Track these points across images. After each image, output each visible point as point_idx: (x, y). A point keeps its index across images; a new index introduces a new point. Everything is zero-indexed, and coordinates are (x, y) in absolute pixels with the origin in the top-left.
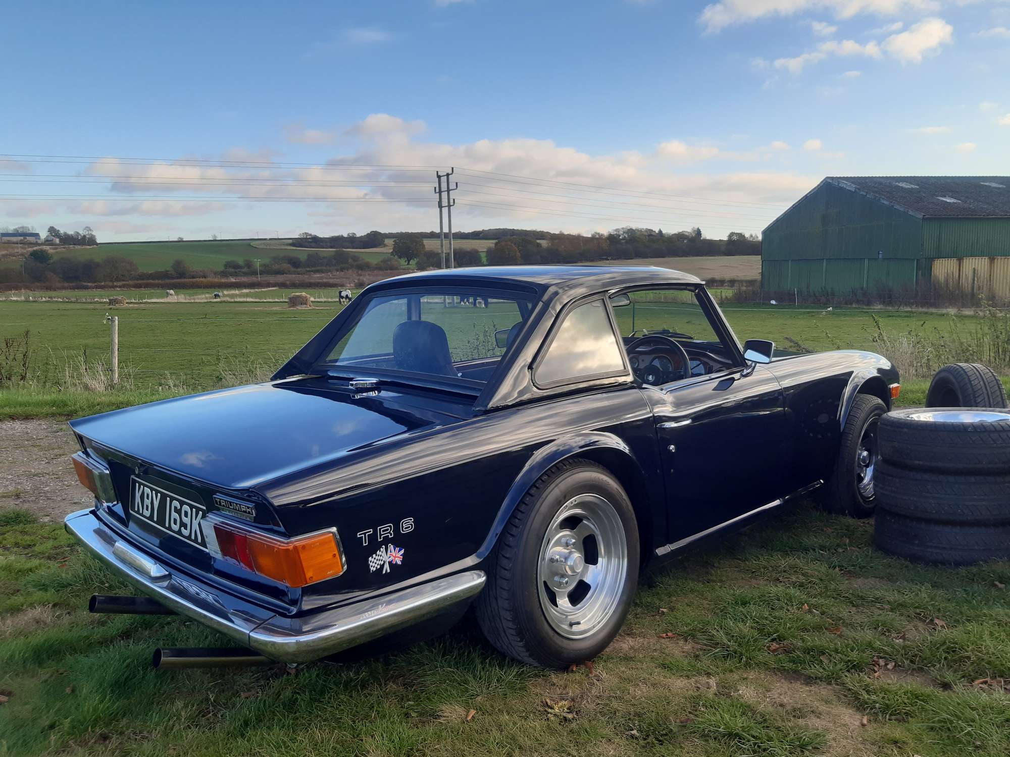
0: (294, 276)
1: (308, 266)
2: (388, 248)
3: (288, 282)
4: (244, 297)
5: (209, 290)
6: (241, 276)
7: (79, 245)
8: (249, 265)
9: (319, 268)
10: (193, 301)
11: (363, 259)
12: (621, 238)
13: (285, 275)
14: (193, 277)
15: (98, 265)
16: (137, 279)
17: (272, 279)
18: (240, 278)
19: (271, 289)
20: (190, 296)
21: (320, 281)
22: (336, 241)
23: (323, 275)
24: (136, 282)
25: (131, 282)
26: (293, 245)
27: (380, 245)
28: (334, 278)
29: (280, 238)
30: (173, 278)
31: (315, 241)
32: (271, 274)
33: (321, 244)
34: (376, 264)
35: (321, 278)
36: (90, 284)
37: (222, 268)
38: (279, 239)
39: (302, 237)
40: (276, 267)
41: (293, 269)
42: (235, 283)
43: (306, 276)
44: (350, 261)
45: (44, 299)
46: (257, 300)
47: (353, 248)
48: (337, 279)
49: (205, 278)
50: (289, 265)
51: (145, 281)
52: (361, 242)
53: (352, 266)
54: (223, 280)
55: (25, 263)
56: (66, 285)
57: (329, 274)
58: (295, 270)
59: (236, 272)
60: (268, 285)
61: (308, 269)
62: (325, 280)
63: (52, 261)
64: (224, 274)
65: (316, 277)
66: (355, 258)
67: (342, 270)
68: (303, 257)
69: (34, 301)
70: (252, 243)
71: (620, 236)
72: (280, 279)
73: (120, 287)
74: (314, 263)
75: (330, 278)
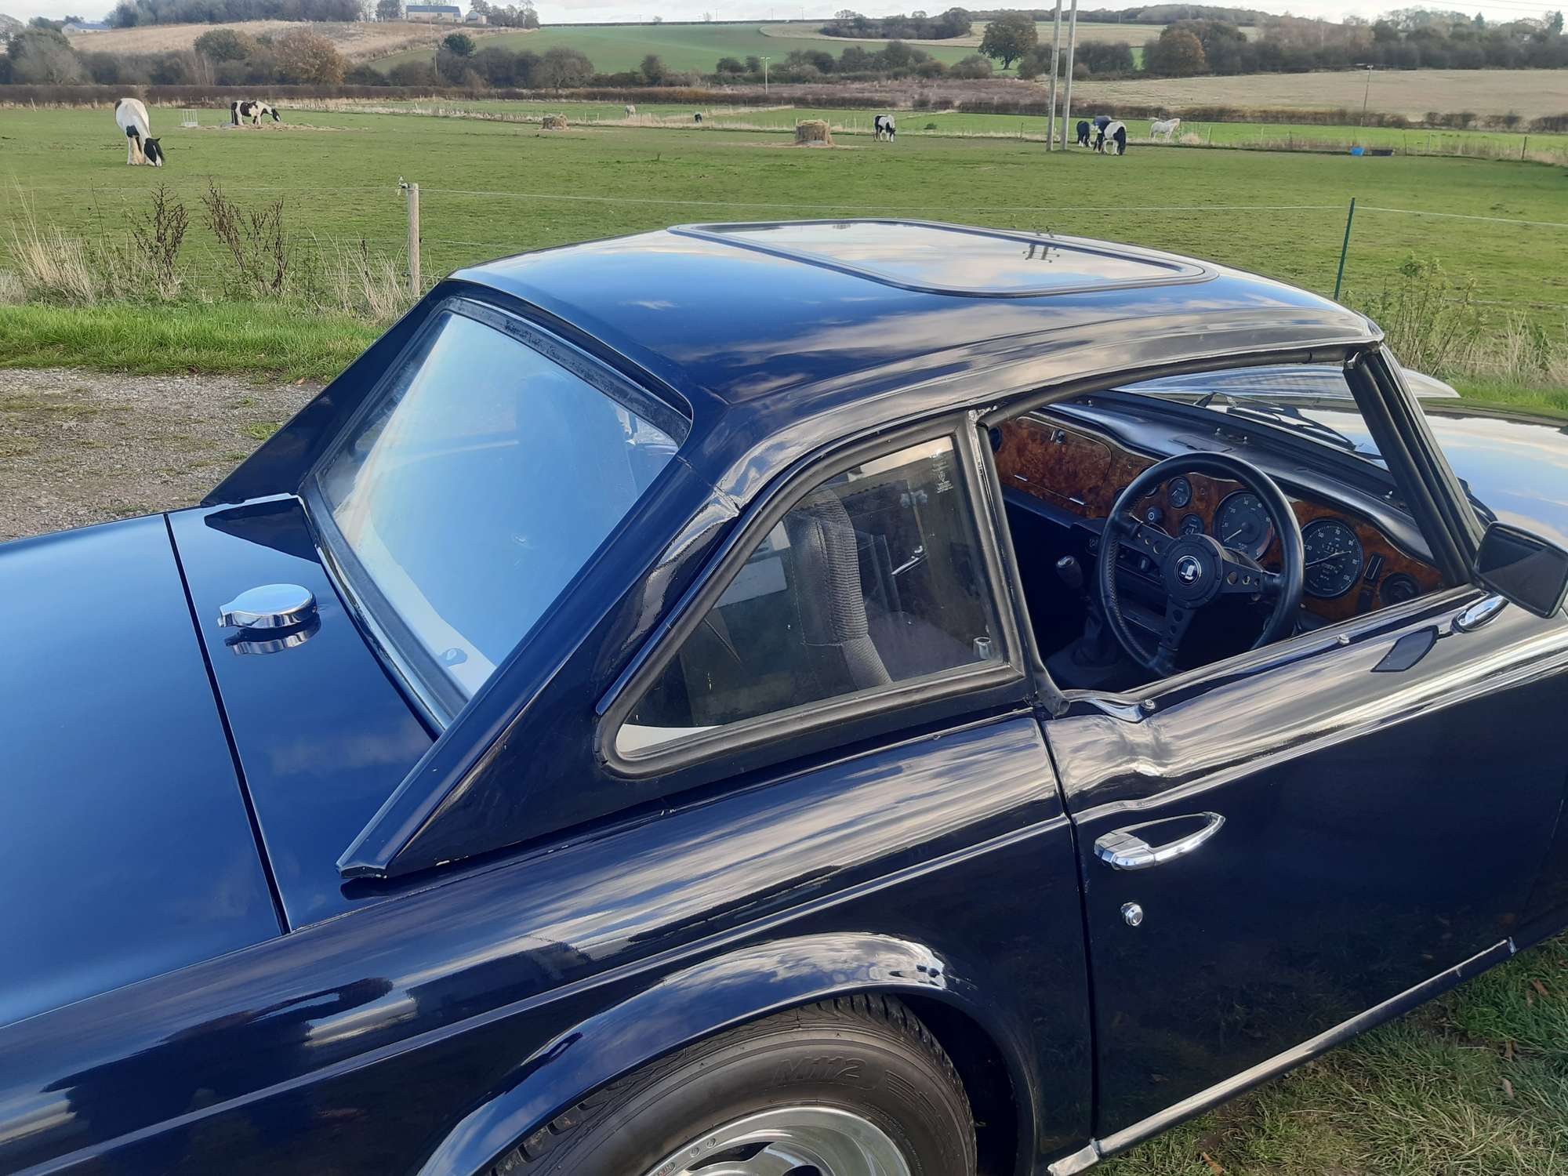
0: (820, 85)
1: (843, 70)
2: (975, 38)
3: (810, 97)
4: (737, 122)
5: (689, 107)
6: (741, 84)
7: (513, 26)
8: (754, 65)
9: (858, 73)
10: (662, 125)
11: (932, 59)
12: (1400, 27)
13: (807, 85)
14: (672, 84)
15: (537, 60)
16: (591, 85)
17: (786, 90)
18: (739, 87)
19: (780, 107)
20: (660, 117)
21: (860, 95)
22: (893, 27)
23: (866, 84)
24: (590, 89)
25: (582, 90)
26: (825, 32)
27: (962, 34)
28: (881, 92)
29: (806, 19)
30: (641, 85)
31: (861, 26)
32: (787, 82)
33: (869, 30)
34: (952, 68)
35: (862, 91)
36: (525, 91)
37: (713, 71)
38: (803, 21)
39: (840, 18)
40: (794, 70)
41: (819, 74)
42: (730, 96)
43: (839, 87)
44: (911, 60)
45: (458, 114)
46: (757, 128)
47: (919, 38)
48: (886, 92)
49: (688, 86)
50: (814, 67)
51: (602, 89)
52: (933, 27)
53: (913, 70)
54: (714, 91)
55: (438, 54)
56: (493, 91)
57: (875, 83)
58: (823, 75)
59: (734, 78)
60: (780, 101)
61: (843, 75)
62: (867, 95)
63: (474, 53)
64: (716, 80)
65: (854, 89)
66: (919, 57)
67: (896, 76)
68: (836, 54)
69: (445, 117)
70: (763, 28)
71: (1398, 24)
72: (799, 90)
73: (567, 97)
74: (855, 65)
75: (876, 91)
